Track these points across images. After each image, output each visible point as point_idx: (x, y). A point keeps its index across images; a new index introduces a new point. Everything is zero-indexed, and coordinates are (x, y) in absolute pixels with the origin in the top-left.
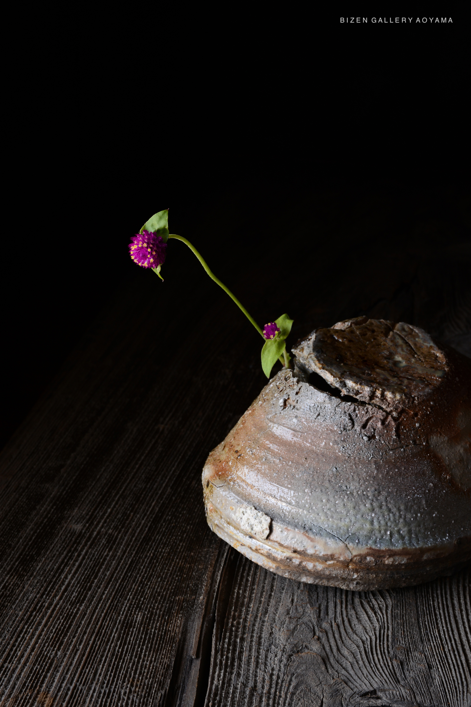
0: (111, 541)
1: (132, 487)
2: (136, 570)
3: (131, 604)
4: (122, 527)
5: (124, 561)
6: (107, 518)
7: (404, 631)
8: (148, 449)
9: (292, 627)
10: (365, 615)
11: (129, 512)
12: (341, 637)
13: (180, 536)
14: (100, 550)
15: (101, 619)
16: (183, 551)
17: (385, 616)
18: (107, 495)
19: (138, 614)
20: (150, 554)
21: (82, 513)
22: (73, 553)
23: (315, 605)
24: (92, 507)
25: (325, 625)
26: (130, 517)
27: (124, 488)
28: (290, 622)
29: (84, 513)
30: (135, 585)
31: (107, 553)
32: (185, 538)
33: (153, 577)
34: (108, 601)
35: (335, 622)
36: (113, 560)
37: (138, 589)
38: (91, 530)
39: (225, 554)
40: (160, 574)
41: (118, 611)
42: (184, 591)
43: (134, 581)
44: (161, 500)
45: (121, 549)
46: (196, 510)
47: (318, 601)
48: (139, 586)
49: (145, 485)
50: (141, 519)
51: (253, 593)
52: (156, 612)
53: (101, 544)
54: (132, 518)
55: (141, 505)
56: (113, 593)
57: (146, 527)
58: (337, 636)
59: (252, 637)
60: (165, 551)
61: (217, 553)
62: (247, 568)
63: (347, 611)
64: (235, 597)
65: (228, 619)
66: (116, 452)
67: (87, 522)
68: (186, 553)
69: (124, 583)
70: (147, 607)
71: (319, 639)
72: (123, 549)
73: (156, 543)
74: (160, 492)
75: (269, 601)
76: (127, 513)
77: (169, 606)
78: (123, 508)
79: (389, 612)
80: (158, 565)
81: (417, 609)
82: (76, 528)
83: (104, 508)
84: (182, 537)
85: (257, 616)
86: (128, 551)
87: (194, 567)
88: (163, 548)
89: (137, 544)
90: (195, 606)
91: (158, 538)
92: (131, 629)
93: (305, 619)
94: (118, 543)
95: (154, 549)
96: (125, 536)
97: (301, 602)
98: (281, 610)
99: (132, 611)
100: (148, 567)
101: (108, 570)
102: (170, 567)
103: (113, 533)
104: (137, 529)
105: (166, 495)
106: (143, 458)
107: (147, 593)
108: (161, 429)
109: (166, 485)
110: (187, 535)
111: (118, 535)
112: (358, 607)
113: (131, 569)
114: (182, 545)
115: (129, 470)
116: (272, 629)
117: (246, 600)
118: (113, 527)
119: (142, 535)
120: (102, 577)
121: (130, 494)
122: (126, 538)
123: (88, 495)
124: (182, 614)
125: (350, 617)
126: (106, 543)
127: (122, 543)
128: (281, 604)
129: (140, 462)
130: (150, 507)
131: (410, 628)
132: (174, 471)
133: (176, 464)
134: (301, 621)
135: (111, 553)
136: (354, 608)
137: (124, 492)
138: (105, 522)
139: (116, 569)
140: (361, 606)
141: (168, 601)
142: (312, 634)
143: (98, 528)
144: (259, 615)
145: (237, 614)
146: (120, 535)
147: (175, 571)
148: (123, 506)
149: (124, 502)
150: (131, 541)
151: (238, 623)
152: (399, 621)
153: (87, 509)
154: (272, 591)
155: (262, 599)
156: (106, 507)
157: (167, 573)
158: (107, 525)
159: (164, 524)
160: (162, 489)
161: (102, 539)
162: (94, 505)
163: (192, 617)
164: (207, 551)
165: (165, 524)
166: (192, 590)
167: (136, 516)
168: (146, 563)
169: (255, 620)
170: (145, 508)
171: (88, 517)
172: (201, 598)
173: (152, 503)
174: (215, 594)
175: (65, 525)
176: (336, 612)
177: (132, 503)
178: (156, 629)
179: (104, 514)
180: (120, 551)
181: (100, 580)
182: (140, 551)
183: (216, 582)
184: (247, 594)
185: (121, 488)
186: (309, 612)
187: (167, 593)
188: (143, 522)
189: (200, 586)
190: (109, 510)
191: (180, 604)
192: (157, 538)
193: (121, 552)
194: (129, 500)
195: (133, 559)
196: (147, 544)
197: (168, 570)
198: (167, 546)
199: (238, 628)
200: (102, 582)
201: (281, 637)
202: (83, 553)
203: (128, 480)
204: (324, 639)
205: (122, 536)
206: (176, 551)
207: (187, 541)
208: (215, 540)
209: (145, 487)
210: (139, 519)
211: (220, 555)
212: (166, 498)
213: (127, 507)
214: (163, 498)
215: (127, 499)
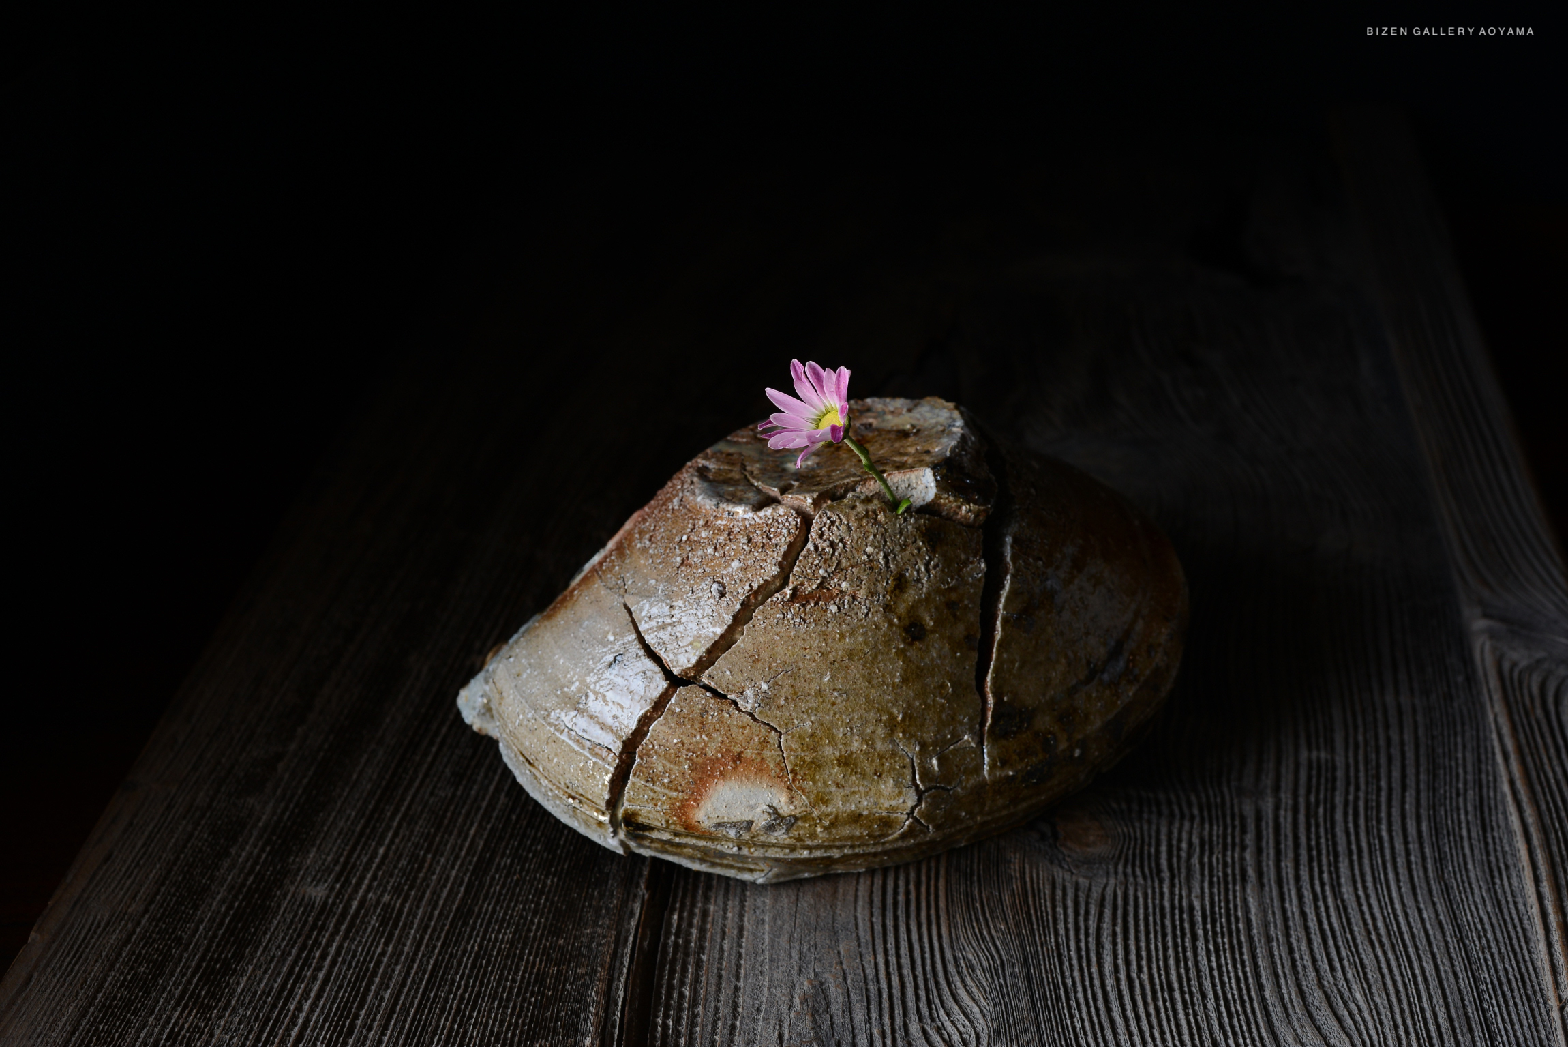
0: (389, 918)
1: (426, 797)
2: (445, 984)
4: (411, 889)
5: (419, 965)
6: (379, 868)
11: (422, 853)
13: (532, 902)
14: (367, 941)
16: (542, 935)
18: (376, 816)
20: (473, 947)
21: (325, 860)
22: (311, 951)
24: (346, 845)
26: (426, 865)
27: (409, 798)
29: (329, 859)
30: (447, 1019)
31: (383, 949)
32: (545, 906)
33: (483, 999)
36: (397, 964)
38: (346, 896)
39: (631, 939)
40: (496, 992)
42: (550, 1028)
43: (443, 1010)
44: (488, 822)
45: (411, 937)
46: (562, 842)
47: (833, 1035)
49: (452, 790)
50: (449, 866)
51: (697, 1024)
53: (369, 929)
54: (431, 865)
55: (446, 836)
56: (402, 1041)
57: (461, 885)
60: (503, 937)
61: (613, 938)
62: (679, 966)
64: (659, 1035)
66: (388, 719)
67: (337, 880)
68: (547, 940)
69: (422, 1015)
72: (415, 937)
73: (483, 919)
74: (484, 804)
75: (732, 1040)
76: (418, 855)
78: (410, 844)
80: (492, 972)
82: (314, 894)
83: (370, 846)
84: (538, 904)
86: (425, 941)
87: (567, 971)
88: (499, 931)
89: (444, 925)
91: (487, 909)
94: (405, 925)
95: (481, 934)
96: (418, 907)
97: (798, 1038)
100: (470, 976)
101: (388, 986)
102: (517, 972)
103: (393, 902)
104: (442, 891)
107: (471, 1036)
110: (546, 900)
111: (403, 905)
113: (435, 981)
114: (539, 922)
115: (417, 758)
117: (683, 1040)
118: (392, 887)
119: (453, 902)
120: (373, 1004)
121: (422, 812)
122: (420, 912)
123: (335, 818)
126: (379, 926)
127: (412, 923)
130: (465, 839)
135: (390, 948)
137: (409, 808)
138: (374, 877)
139: (404, 983)
143: (361, 892)
146: (407, 905)
147: (529, 983)
148: (409, 840)
149: (412, 831)
150: (430, 919)
153: (335, 849)
154: (735, 1017)
155: (718, 1037)
156: (374, 844)
157: (511, 989)
158: (379, 885)
159: (497, 876)
160: (488, 798)
161: (371, 918)
162: (349, 840)
164: (591, 933)
165: (500, 877)
166: (566, 1025)
167: (438, 862)
168: (466, 967)
170: (456, 843)
171: (338, 868)
172: (588, 1040)
173: (469, 829)
174: (617, 1031)
175: (292, 889)
177: (429, 833)
179: (371, 860)
180: (409, 943)
181: (372, 1008)
182: (451, 940)
183: (617, 1005)
184: (684, 1028)
185: (402, 800)
187: (514, 1034)
188: (454, 873)
189: (583, 1015)
190: (381, 851)
192: (484, 910)
193: (412, 944)
194: (421, 827)
195: (438, 958)
196: (465, 924)
197: (514, 981)
198: (508, 927)
200: (376, 1014)
202: (333, 950)
203: (418, 781)
205: (410, 909)
206: (527, 937)
207: (549, 912)
208: (608, 909)
209: (454, 795)
210: (446, 868)
211: (620, 941)
212: (497, 818)
213: (418, 843)
214: (490, 817)
215: (416, 823)
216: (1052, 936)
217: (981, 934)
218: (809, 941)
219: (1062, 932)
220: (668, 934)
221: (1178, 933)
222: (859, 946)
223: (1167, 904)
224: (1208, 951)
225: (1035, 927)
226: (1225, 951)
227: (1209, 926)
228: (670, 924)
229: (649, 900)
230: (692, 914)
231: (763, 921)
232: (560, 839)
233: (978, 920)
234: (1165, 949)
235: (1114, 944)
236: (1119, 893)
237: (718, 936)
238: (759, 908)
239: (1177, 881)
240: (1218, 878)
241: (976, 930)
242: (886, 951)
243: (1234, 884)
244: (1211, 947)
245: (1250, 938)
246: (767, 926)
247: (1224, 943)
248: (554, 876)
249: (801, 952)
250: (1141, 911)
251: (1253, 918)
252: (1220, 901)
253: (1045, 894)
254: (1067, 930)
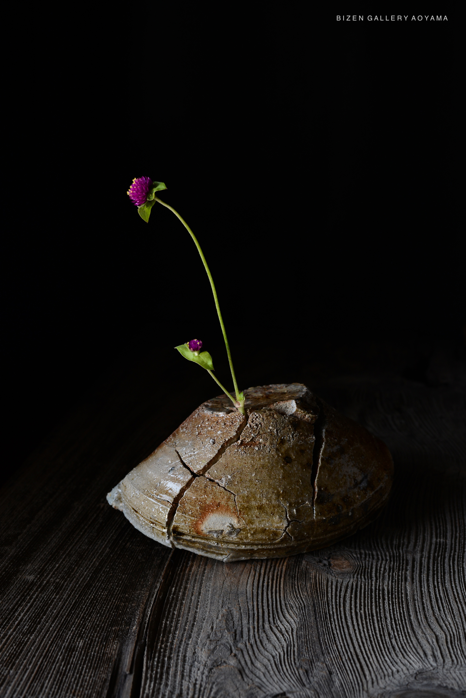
0: (58, 587)
1: (77, 548)
2: (79, 608)
3: (74, 634)
4: (68, 577)
5: (68, 602)
6: (56, 570)
7: (307, 647)
8: (91, 521)
9: (212, 647)
10: (274, 637)
12: (254, 653)
13: (116, 582)
14: (48, 594)
15: (48, 645)
16: (119, 593)
17: (291, 637)
18: (56, 554)
19: (80, 641)
21: (34, 568)
22: (26, 597)
23: (232, 631)
24: (43, 563)
25: (240, 645)
26: (75, 570)
27: (70, 549)
28: (210, 644)
29: (36, 568)
30: (78, 620)
31: (55, 597)
32: (121, 584)
33: (93, 614)
34: (54, 632)
35: (249, 642)
36: (60, 602)
37: (80, 622)
38: (41, 580)
39: (155, 595)
40: (99, 611)
41: (63, 639)
42: (119, 623)
43: (77, 617)
45: (66, 593)
46: (130, 564)
47: (234, 628)
48: (81, 620)
49: (88, 546)
50: (84, 571)
51: (179, 623)
52: (95, 640)
53: (50, 590)
54: (77, 570)
55: (84, 561)
56: (59, 626)
57: (88, 577)
58: (251, 653)
59: (178, 656)
60: (103, 594)
61: (148, 594)
62: (173, 605)
63: (259, 634)
64: (163, 626)
65: (157, 643)
66: (64, 523)
67: (38, 574)
68: (121, 595)
69: (68, 618)
70: (87, 636)
71: (235, 655)
72: (68, 593)
73: (96, 588)
74: (100, 551)
75: (193, 629)
76: (72, 567)
77: (107, 634)
78: (69, 564)
79: (295, 633)
80: (98, 605)
81: (318, 630)
82: (28, 579)
83: (53, 563)
84: (118, 583)
85: (182, 641)
86: (72, 595)
87: (128, 605)
88: (102, 592)
89: (80, 589)
90: (129, 634)
91: (98, 585)
92: (74, 653)
93: (224, 641)
94: (64, 589)
95: (95, 593)
96: (70, 584)
97: (219, 629)
98: (202, 635)
99: (75, 639)
100: (89, 606)
101: (55, 609)
102: (108, 605)
103: (60, 582)
104: (80, 579)
105: (105, 554)
106: (86, 527)
107: (88, 625)
108: (102, 506)
109: (106, 546)
110: (122, 582)
111: (64, 583)
112: (268, 631)
113: (75, 607)
114: (118, 589)
115: (74, 536)
116: (195, 650)
117: (172, 628)
118: (60, 577)
119: (85, 582)
120: (49, 614)
121: (75, 553)
123: (40, 554)
124: (118, 640)
125: (261, 638)
126: (54, 589)
127: (67, 588)
128: (202, 631)
129: (83, 530)
130: (91, 562)
131: (312, 645)
132: (112, 536)
133: (114, 531)
134: (220, 642)
135: (58, 597)
136: (264, 631)
137: (70, 551)
138: (54, 574)
139: (62, 608)
140: (270, 630)
141: (106, 631)
142: (229, 652)
143: (48, 578)
144: (184, 639)
145: (164, 639)
147: (112, 608)
148: (69, 562)
149: (70, 559)
150: (75, 587)
151: (166, 646)
152: (303, 640)
153: (38, 565)
154: (194, 621)
155: (187, 628)
156: (54, 563)
157: (105, 610)
158: (55, 576)
160: (102, 549)
161: (51, 586)
163: (127, 643)
164: (139, 593)
165: (104, 575)
166: (126, 622)
167: (80, 569)
168: (87, 603)
169: (180, 643)
170: (88, 563)
171: (39, 571)
172: (134, 628)
173: (93, 559)
174: (146, 625)
175: (21, 576)
176: (249, 635)
177: (77, 560)
178: (95, 652)
179: (53, 568)
180: (65, 595)
181: (48, 616)
182: (82, 594)
183: (147, 616)
184: (173, 624)
185: (67, 549)
186: (227, 636)
187: (105, 625)
188: (86, 573)
189: (133, 619)
190: (57, 565)
191: (116, 633)
193: (66, 595)
194: (74, 558)
195: (76, 600)
196: (89, 589)
197: (106, 608)
198: (105, 591)
199: (165, 650)
200: (50, 618)
201: (203, 655)
202: (34, 597)
203: (74, 544)
204: (240, 656)
205: (67, 584)
206: (113, 594)
207: (123, 586)
208: (146, 585)
209: (88, 548)
210: (83, 571)
211: (151, 595)
212: (105, 555)
213: (72, 563)
214: (102, 556)
215: (72, 557)
216: (326, 598)
217: (297, 596)
218: (227, 597)
219: (330, 596)
220: (170, 594)
221: (377, 597)
222: (247, 599)
223: (373, 588)
224: (389, 604)
225: (319, 594)
226: (396, 604)
227: (390, 596)
228: (171, 591)
229: (163, 582)
230: (180, 588)
231: (209, 591)
232: (130, 563)
233: (296, 592)
234: (371, 603)
235: (351, 600)
236: (354, 584)
237: (190, 595)
238: (207, 586)
239: (378, 581)
240: (395, 580)
241: (295, 595)
242: (258, 601)
243: (402, 582)
244: (390, 602)
245: (407, 600)
246: (210, 592)
247: (396, 601)
248: (126, 574)
249: (223, 601)
250: (363, 590)
251: (408, 593)
252: (395, 587)
253: (324, 584)
254: (332, 596)
